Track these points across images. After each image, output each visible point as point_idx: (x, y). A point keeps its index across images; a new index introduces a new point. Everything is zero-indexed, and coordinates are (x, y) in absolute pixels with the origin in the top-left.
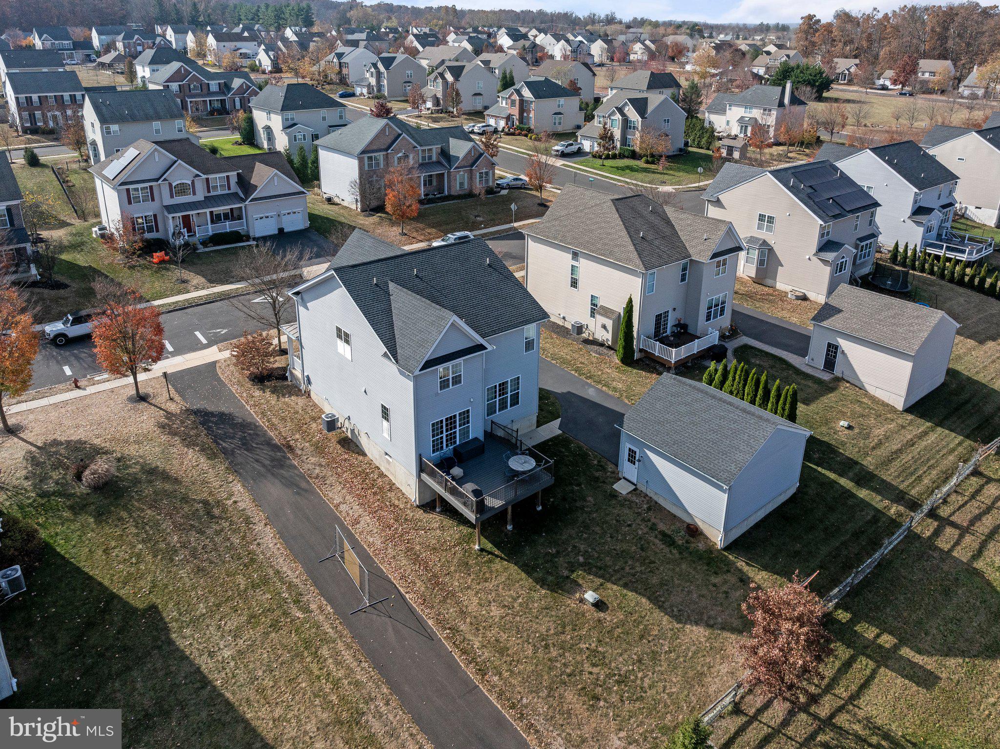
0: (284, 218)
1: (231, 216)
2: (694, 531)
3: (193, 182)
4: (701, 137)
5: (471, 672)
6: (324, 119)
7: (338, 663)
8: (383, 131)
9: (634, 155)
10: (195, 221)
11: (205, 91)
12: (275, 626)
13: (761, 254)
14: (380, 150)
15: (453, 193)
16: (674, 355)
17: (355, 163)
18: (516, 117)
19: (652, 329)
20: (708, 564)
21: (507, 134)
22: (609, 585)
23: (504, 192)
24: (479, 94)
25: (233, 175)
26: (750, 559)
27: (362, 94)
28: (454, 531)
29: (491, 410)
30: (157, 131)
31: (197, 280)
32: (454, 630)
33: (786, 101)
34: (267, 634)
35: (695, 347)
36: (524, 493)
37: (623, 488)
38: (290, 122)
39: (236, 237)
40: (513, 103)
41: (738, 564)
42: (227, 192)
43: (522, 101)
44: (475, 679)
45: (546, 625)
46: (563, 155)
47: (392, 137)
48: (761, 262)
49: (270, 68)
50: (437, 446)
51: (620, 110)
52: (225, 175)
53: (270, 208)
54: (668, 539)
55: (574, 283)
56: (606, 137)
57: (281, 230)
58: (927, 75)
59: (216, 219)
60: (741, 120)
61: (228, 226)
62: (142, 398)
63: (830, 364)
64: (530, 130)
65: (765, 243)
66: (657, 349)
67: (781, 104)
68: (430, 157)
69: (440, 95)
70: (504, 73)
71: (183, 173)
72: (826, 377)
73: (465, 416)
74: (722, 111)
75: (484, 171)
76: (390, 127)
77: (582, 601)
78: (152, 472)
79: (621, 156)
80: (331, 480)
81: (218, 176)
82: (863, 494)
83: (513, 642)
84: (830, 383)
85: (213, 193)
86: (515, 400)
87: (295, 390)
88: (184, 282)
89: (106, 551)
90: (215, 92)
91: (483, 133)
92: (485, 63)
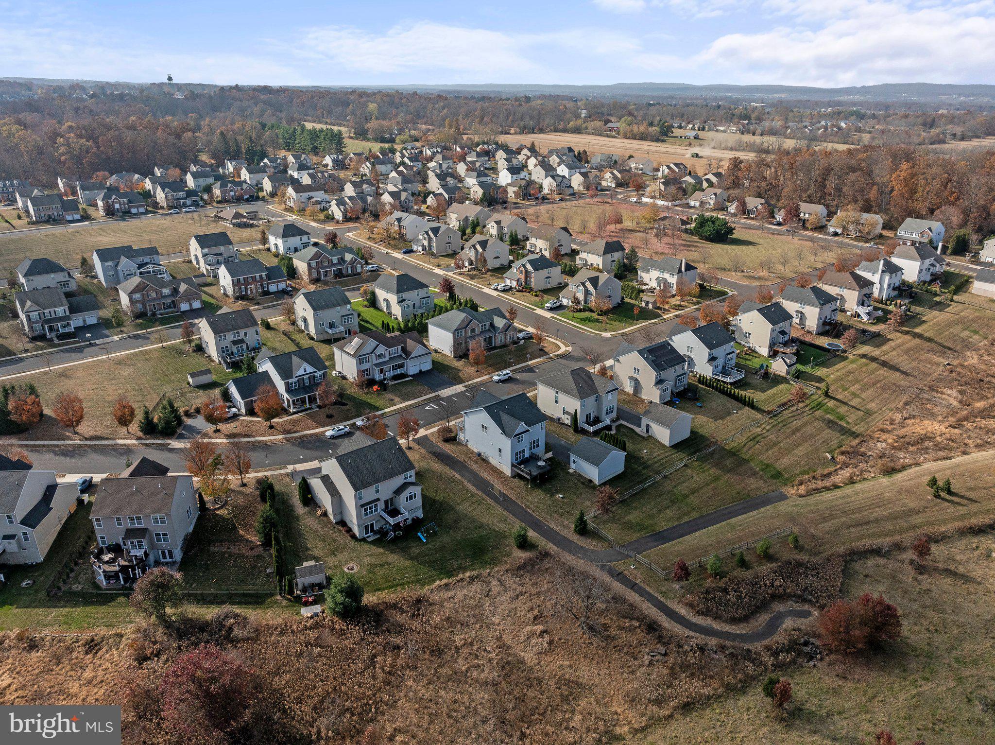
0: (422, 365)
1: (401, 366)
2: (591, 481)
3: (384, 353)
4: (632, 293)
5: (531, 512)
7: (498, 510)
9: (591, 310)
11: (330, 264)
13: (635, 384)
14: (463, 328)
15: (497, 345)
16: (591, 429)
17: (452, 335)
18: (523, 280)
19: (585, 420)
20: (594, 489)
21: (518, 291)
22: (566, 493)
23: (522, 342)
24: (498, 257)
25: (400, 348)
26: (605, 486)
27: (418, 251)
28: (522, 483)
29: (531, 449)
31: (397, 399)
32: (526, 504)
33: (683, 269)
35: (600, 426)
36: (542, 471)
37: (571, 471)
39: (403, 376)
40: (521, 272)
41: (602, 487)
42: (398, 355)
43: (526, 272)
45: (550, 502)
46: (551, 309)
47: (468, 322)
48: (635, 387)
49: (341, 218)
50: (516, 459)
51: (583, 284)
52: (396, 347)
53: (416, 362)
54: (583, 483)
55: (557, 402)
56: (576, 301)
57: (421, 371)
58: (807, 215)
60: (658, 279)
62: (410, 448)
63: (647, 431)
64: (531, 289)
65: (636, 379)
66: (586, 427)
67: (680, 271)
68: (486, 328)
69: (473, 259)
70: (511, 234)
71: (381, 349)
72: (645, 435)
73: (524, 450)
74: (647, 271)
76: (467, 317)
77: (558, 497)
79: (584, 310)
80: (483, 471)
81: (393, 349)
83: (541, 506)
84: (645, 437)
85: (392, 356)
86: (538, 446)
87: (460, 444)
88: (392, 400)
90: (335, 264)
91: (504, 291)
92: (498, 223)
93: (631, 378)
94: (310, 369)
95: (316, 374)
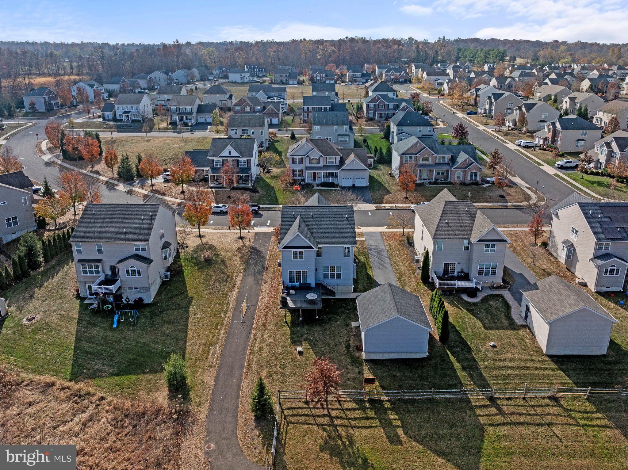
0: (357, 180)
1: (335, 175)
3: (319, 158)
6: (420, 131)
7: (219, 332)
8: (416, 144)
9: (610, 175)
10: (318, 175)
11: (386, 108)
12: (214, 316)
13: (569, 251)
14: (413, 154)
15: (452, 181)
17: (399, 159)
18: (550, 139)
19: (441, 269)
20: (353, 361)
21: (540, 149)
22: (311, 350)
23: (486, 185)
25: (338, 157)
26: (371, 368)
29: (326, 276)
30: (336, 130)
32: (256, 339)
34: (211, 316)
35: (455, 284)
37: (354, 324)
38: (401, 131)
39: (332, 185)
40: (550, 130)
41: (364, 367)
42: (334, 164)
43: (554, 130)
44: (248, 353)
45: (279, 350)
46: (560, 168)
47: (421, 148)
48: (569, 256)
49: (447, 93)
50: (292, 280)
51: (608, 145)
52: (334, 157)
53: (351, 174)
54: (348, 347)
55: (422, 238)
57: (354, 185)
59: (327, 175)
61: (330, 180)
62: (241, 238)
63: (526, 317)
64: (555, 149)
65: (572, 245)
66: (435, 279)
68: (444, 161)
69: (517, 120)
71: (316, 154)
73: (305, 273)
75: (474, 172)
76: (420, 143)
77: (296, 349)
78: (223, 261)
79: (603, 174)
80: (268, 284)
81: (331, 157)
82: (462, 374)
83: (266, 350)
84: (518, 326)
85: (328, 164)
86: (339, 276)
89: (194, 279)
90: (391, 109)
91: (526, 147)
92: (572, 99)
93: (566, 242)
94: (235, 153)
95: (240, 159)
